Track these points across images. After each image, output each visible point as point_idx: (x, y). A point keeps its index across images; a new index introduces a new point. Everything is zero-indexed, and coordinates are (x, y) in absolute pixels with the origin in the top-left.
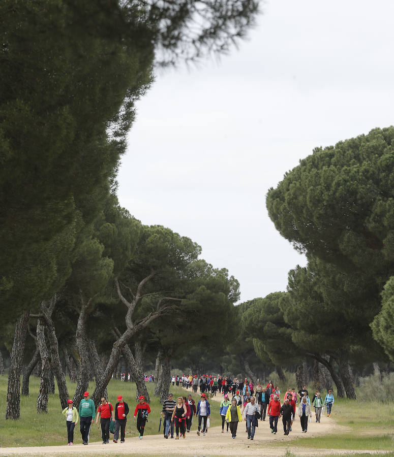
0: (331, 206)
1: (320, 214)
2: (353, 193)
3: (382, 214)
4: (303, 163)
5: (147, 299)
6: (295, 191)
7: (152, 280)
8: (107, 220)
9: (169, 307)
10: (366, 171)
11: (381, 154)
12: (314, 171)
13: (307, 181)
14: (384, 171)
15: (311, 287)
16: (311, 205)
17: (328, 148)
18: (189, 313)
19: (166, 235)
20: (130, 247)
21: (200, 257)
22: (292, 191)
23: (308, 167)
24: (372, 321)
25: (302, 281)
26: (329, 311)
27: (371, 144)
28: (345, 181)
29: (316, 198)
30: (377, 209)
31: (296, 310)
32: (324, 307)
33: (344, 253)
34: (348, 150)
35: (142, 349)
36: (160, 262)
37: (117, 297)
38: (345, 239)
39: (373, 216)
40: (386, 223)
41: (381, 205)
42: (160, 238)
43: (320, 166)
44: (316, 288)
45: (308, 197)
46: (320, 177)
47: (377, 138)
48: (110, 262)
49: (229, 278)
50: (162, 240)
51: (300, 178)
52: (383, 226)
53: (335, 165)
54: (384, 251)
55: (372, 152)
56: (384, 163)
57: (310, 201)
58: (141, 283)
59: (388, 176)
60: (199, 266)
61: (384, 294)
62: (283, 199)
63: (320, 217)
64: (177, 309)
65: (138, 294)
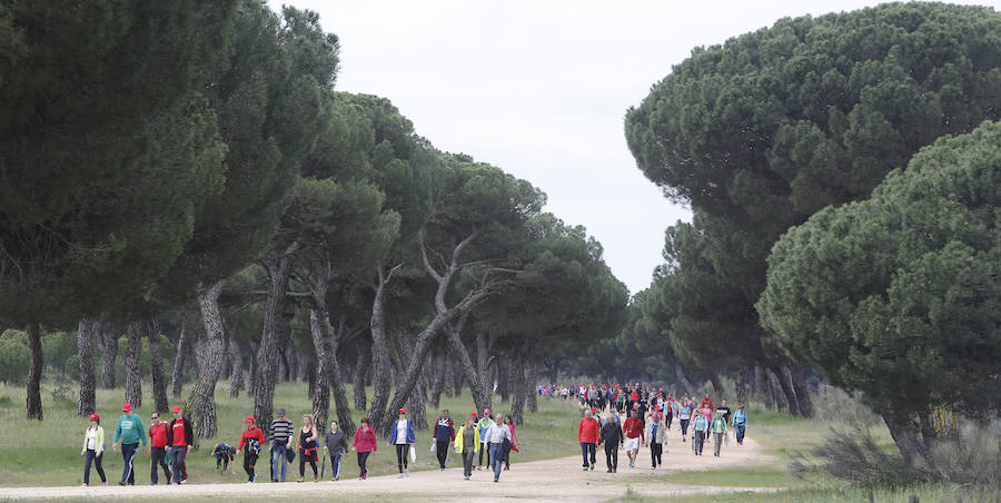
0: (715, 133)
1: (699, 146)
2: (746, 114)
3: (790, 144)
4: (677, 70)
5: (467, 271)
6: (664, 110)
7: (473, 242)
8: (397, 155)
9: (499, 283)
10: (767, 81)
11: (789, 56)
12: (692, 81)
13: (681, 95)
14: (793, 81)
15: (697, 252)
16: (687, 131)
17: (712, 47)
18: (529, 290)
19: (494, 176)
20: (431, 194)
21: (544, 210)
22: (659, 112)
23: (684, 75)
24: (756, 300)
25: (684, 244)
26: (723, 287)
27: (773, 41)
28: (736, 96)
29: (694, 121)
30: (782, 138)
31: (677, 284)
32: (715, 281)
33: (735, 202)
34: (742, 50)
35: (487, 345)
36: (486, 216)
37: (422, 268)
38: (736, 182)
39: (775, 147)
40: (794, 157)
41: (788, 130)
42: (484, 183)
43: (700, 74)
44: (703, 254)
45: (681, 121)
46: (700, 91)
47: (785, 32)
48: (395, 216)
49: (587, 239)
50: (487, 184)
51: (671, 92)
52: (791, 161)
53: (722, 73)
54: (792, 199)
55: (777, 53)
56: (793, 70)
57: (685, 127)
58: (458, 247)
59: (798, 88)
60: (544, 223)
61: (772, 260)
62: (646, 124)
63: (699, 150)
64: (512, 285)
65: (454, 264)
